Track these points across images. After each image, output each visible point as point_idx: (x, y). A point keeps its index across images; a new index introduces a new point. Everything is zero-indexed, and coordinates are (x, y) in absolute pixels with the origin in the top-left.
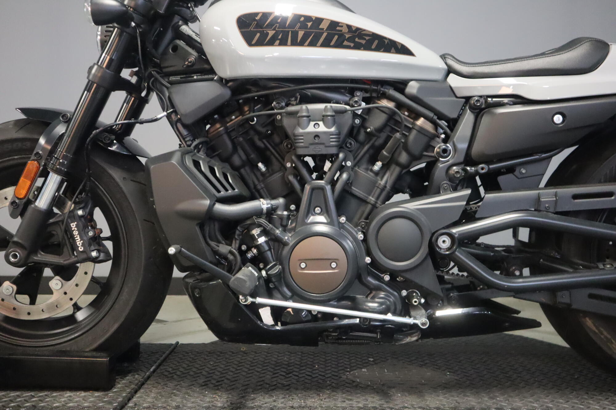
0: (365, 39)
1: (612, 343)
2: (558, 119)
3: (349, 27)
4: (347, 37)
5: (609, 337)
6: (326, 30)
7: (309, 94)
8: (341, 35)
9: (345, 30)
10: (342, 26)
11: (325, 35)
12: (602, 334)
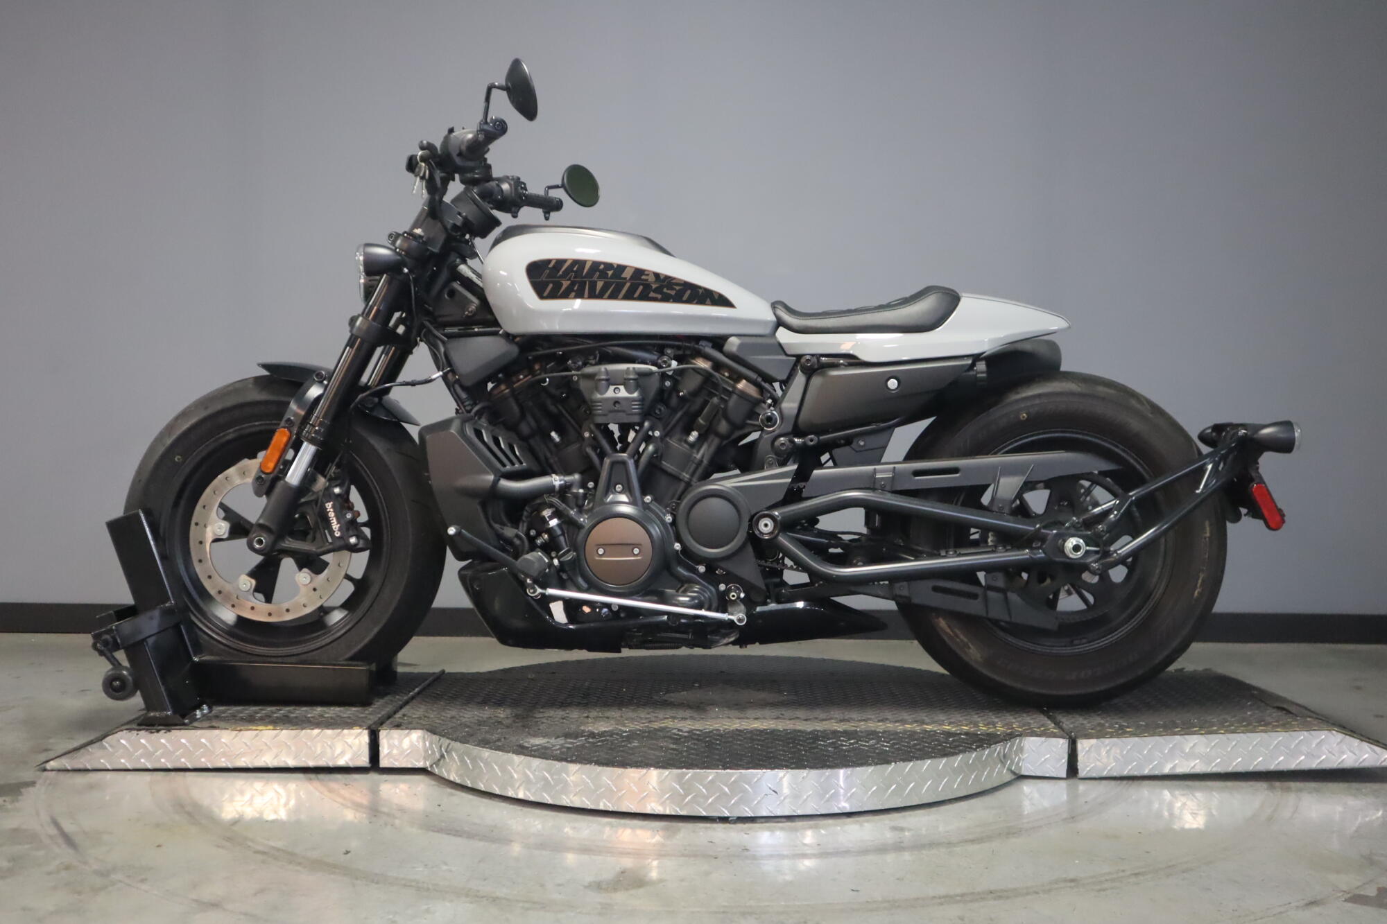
0: (675, 289)
1: (969, 648)
2: (893, 384)
3: (657, 275)
4: (653, 288)
5: (966, 640)
6: (630, 279)
7: (610, 351)
8: (647, 286)
9: (651, 279)
10: (648, 275)
11: (628, 285)
12: (958, 637)
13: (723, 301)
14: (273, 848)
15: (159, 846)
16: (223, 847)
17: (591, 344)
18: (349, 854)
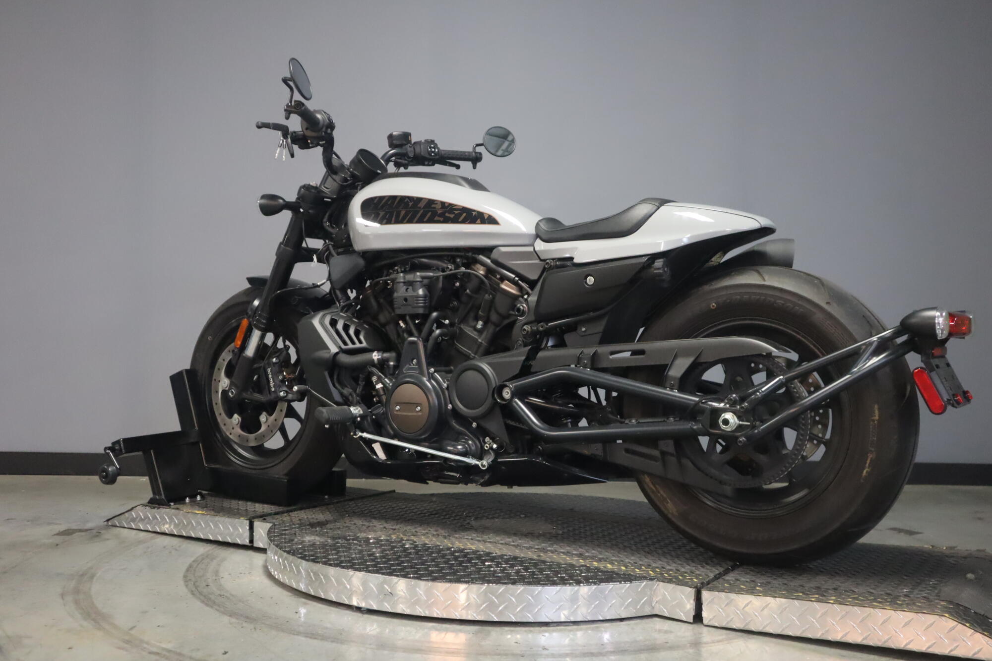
0: (454, 213)
1: (668, 502)
3: (443, 203)
4: (439, 213)
5: (665, 495)
6: (423, 208)
7: (417, 262)
9: (439, 206)
10: (437, 204)
11: (422, 211)
13: (492, 221)
14: (164, 649)
15: (70, 648)
16: (123, 649)
17: (405, 256)
18: (227, 654)
